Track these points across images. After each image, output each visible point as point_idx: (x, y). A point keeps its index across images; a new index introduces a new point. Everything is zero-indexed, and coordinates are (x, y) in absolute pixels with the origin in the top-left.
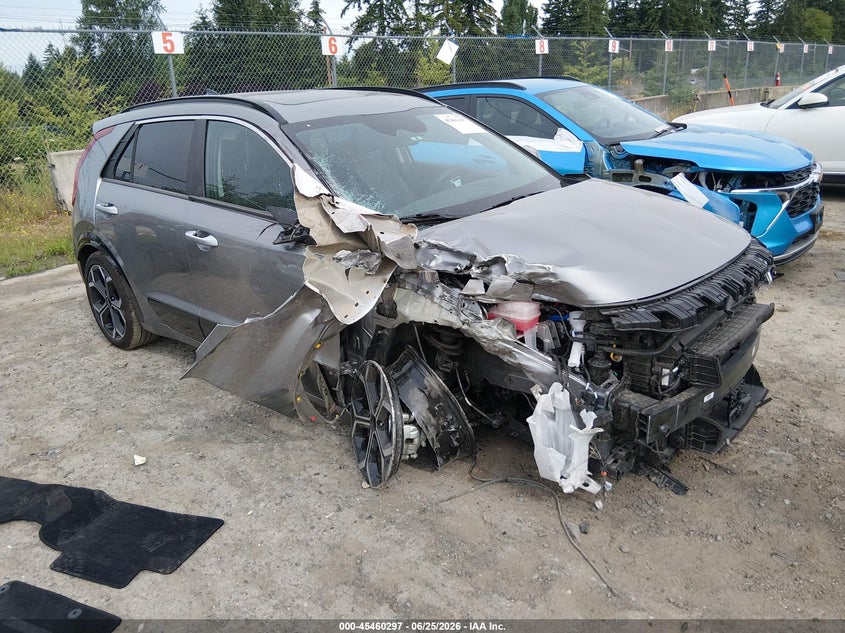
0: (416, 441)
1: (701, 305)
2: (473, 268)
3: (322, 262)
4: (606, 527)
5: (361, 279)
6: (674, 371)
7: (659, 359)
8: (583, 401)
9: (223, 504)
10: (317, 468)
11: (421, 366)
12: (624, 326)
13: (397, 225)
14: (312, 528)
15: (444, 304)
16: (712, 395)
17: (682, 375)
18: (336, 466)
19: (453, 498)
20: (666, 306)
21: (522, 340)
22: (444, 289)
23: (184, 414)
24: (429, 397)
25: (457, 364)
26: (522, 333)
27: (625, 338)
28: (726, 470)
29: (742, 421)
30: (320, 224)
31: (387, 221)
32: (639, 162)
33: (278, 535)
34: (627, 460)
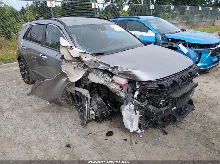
0: (94, 115)
1: (172, 83)
2: (109, 69)
3: (68, 65)
4: (143, 142)
5: (78, 70)
6: (164, 101)
7: (160, 97)
8: (138, 107)
9: (41, 128)
10: (69, 120)
11: (96, 95)
12: (149, 87)
13: (91, 56)
14: (63, 137)
15: (101, 78)
16: (175, 108)
17: (166, 102)
18: (74, 120)
19: (103, 131)
20: (162, 82)
21: (122, 89)
22: (102, 74)
23: (38, 103)
24: (98, 103)
25: (107, 94)
26: (122, 87)
27: (150, 91)
28: (180, 128)
29: (185, 115)
30: (67, 54)
31: (88, 55)
32: (170, 40)
33: (54, 138)
34: (149, 124)
